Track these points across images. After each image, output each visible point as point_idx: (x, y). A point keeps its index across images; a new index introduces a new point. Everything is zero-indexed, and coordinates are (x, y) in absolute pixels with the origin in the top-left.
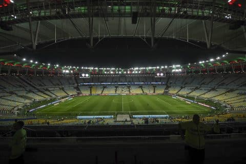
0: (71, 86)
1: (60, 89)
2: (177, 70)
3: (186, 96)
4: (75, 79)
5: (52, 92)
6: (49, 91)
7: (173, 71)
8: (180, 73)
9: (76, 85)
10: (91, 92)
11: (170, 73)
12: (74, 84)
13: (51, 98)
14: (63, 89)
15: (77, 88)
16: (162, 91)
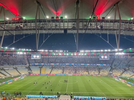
0: (23, 66)
1: (14, 68)
2: (120, 54)
3: (128, 78)
4: (28, 59)
5: (7, 71)
6: (4, 70)
7: (117, 54)
8: (123, 56)
9: (28, 65)
10: (40, 73)
11: (114, 56)
12: (26, 64)
13: (6, 77)
14: (16, 69)
15: (29, 68)
16: (106, 73)
